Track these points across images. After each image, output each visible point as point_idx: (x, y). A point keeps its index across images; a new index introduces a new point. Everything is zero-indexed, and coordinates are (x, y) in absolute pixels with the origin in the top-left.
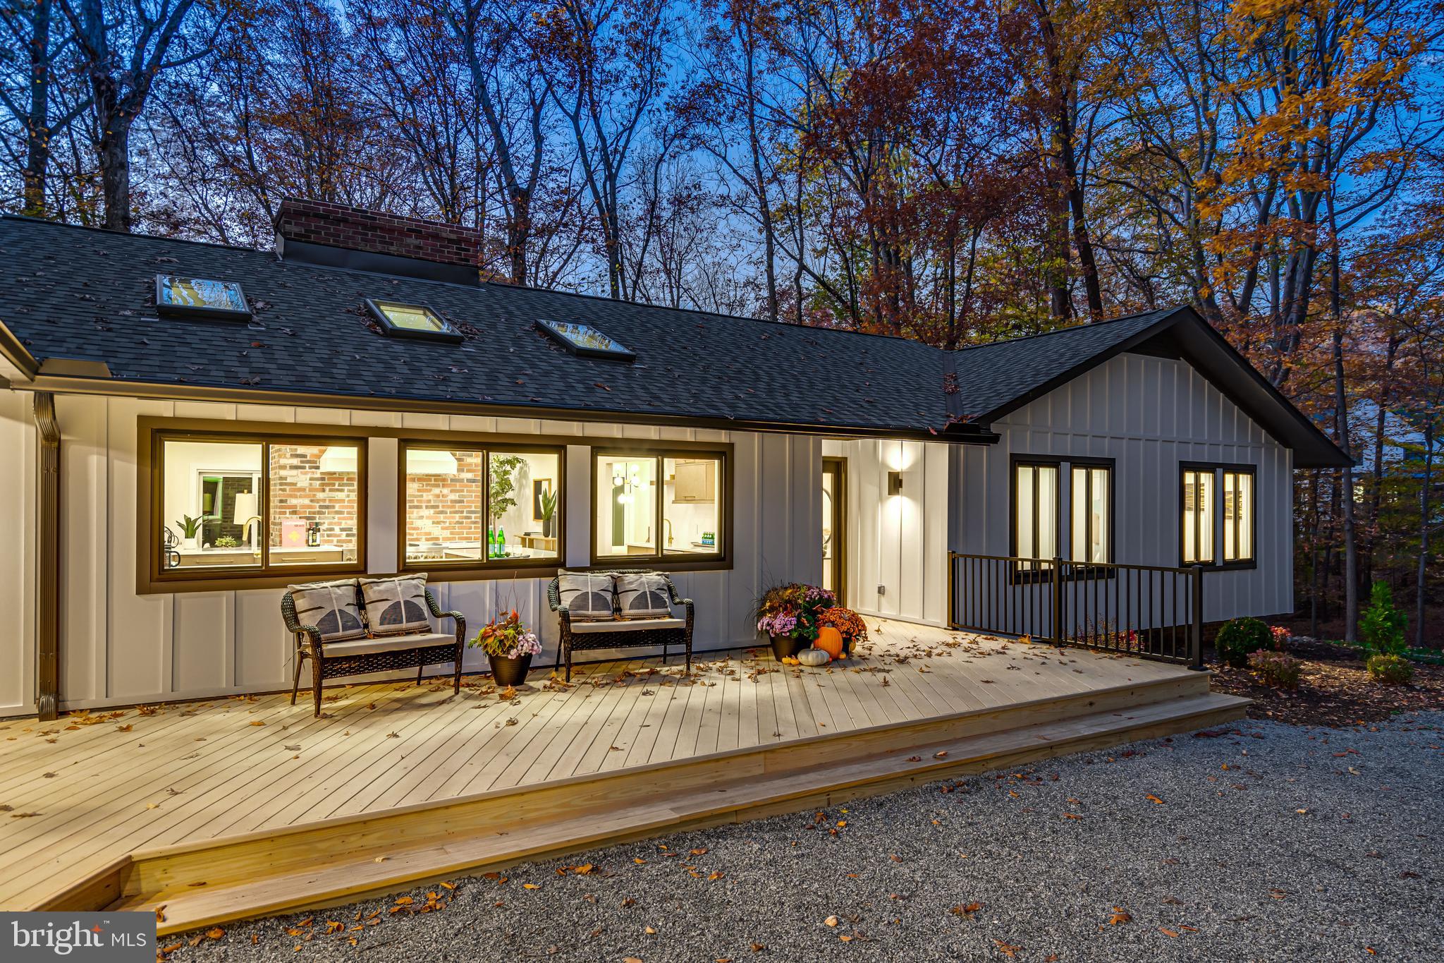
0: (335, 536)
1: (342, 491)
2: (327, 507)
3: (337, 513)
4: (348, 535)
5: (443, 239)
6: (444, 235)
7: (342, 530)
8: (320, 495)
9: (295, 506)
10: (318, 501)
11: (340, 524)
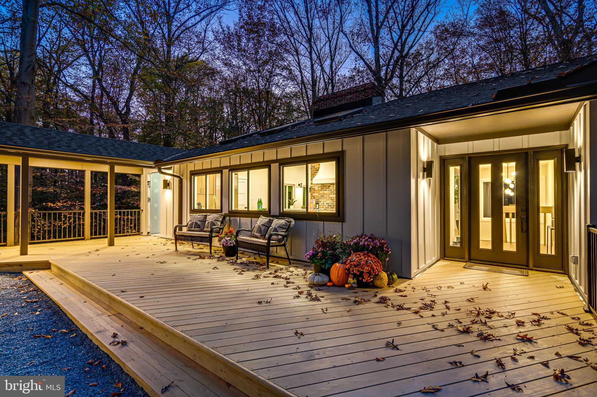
0: (325, 206)
1: (326, 190)
2: (323, 196)
3: (325, 198)
4: (328, 206)
5: (359, 91)
6: (359, 90)
7: (327, 204)
8: (321, 192)
9: (314, 196)
10: (320, 194)
11: (326, 202)
